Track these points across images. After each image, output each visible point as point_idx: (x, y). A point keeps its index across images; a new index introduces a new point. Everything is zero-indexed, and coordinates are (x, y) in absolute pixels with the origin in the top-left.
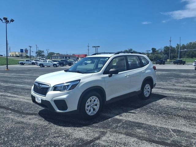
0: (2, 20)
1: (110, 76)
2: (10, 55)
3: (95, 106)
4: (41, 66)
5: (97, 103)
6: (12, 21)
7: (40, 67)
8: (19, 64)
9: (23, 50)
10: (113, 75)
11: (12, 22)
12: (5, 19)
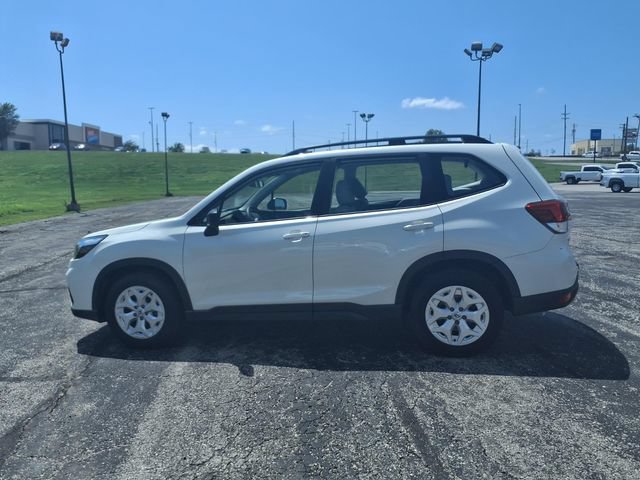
0: (470, 55)
1: (207, 233)
2: (573, 152)
3: (150, 315)
4: (616, 188)
5: (156, 308)
6: (497, 48)
7: (610, 190)
8: (561, 180)
9: (600, 131)
10: (221, 228)
11: (498, 52)
12: (477, 48)
